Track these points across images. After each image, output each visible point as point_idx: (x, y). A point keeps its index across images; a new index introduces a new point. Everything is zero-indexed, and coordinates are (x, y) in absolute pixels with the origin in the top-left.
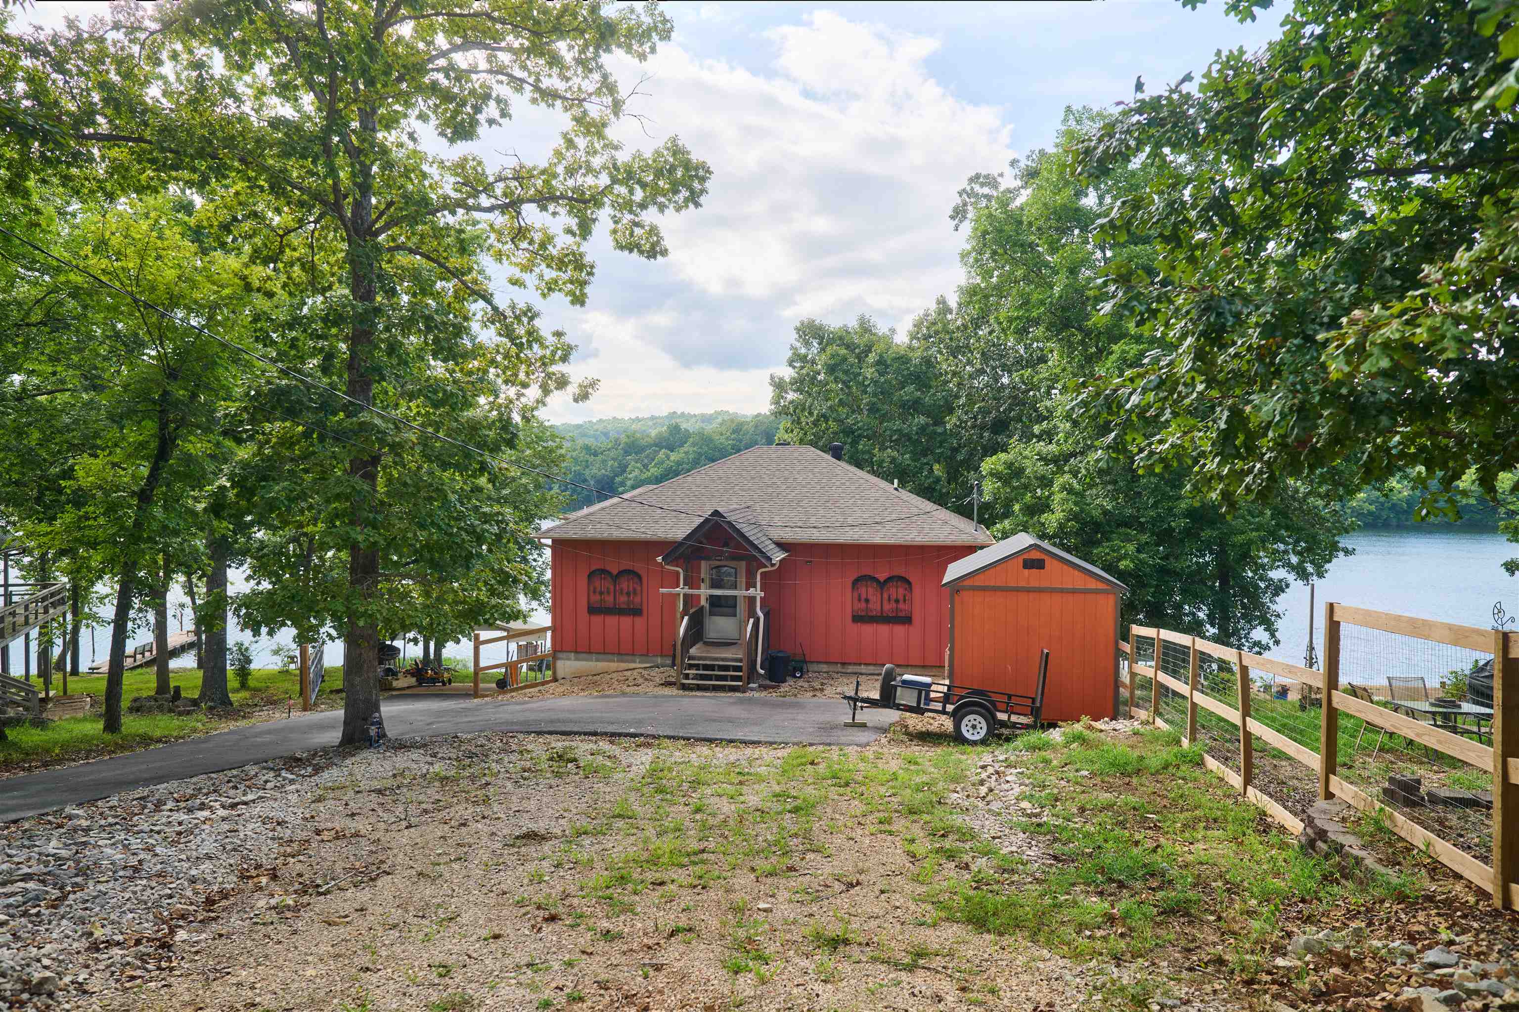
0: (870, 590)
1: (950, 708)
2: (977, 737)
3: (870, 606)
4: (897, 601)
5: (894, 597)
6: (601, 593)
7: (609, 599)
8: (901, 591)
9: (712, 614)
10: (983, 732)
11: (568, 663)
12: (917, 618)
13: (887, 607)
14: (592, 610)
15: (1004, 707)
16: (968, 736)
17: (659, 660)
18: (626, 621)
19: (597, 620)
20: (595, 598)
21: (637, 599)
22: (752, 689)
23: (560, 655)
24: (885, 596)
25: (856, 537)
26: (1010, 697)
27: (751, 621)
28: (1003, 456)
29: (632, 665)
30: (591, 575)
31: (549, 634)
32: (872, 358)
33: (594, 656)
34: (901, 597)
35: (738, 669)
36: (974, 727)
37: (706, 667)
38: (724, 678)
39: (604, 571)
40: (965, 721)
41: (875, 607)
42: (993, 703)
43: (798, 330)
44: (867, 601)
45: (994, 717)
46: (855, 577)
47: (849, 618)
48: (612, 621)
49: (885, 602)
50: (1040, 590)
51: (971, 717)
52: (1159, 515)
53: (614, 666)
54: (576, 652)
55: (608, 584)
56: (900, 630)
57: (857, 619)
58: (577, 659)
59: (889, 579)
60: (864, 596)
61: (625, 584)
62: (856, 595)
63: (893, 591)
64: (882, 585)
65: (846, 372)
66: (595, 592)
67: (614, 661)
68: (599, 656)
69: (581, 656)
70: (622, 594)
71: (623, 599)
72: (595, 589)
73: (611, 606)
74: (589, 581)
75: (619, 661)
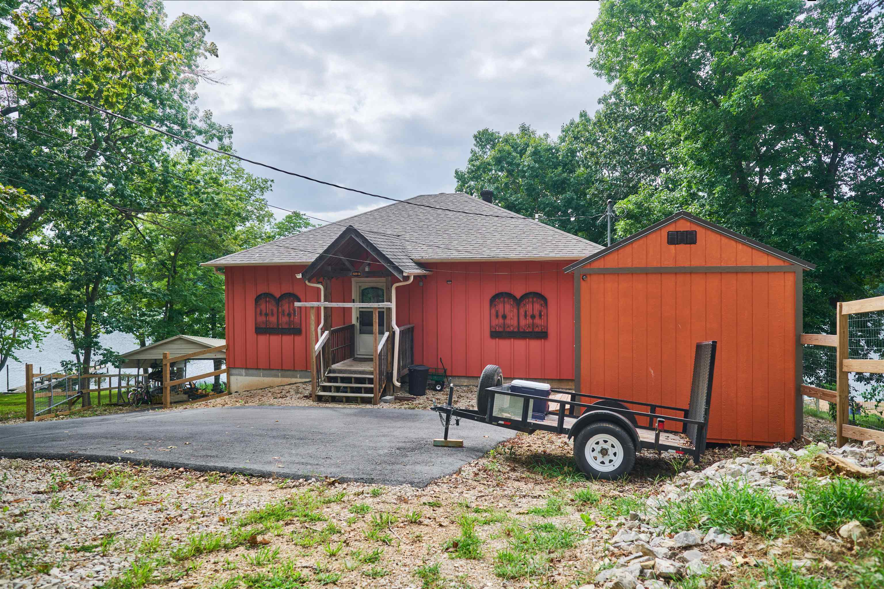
0: (508, 307)
1: (569, 423)
2: (608, 468)
3: (508, 321)
4: (533, 317)
5: (529, 313)
6: (267, 315)
7: (273, 320)
8: (537, 307)
9: (362, 332)
10: (618, 461)
11: (239, 377)
12: (552, 331)
13: (523, 322)
14: (260, 330)
15: (645, 421)
16: (596, 465)
18: (287, 339)
19: (263, 339)
20: (261, 319)
21: (296, 320)
22: (386, 402)
23: (234, 371)
24: (522, 312)
25: (492, 254)
26: (653, 408)
27: (387, 334)
28: (632, 198)
29: (294, 380)
30: (258, 299)
32: (529, 150)
33: (261, 372)
34: (537, 313)
35: (371, 381)
36: (604, 452)
37: (344, 380)
38: (358, 390)
39: (267, 296)
40: (591, 443)
41: (512, 322)
42: (631, 416)
43: (475, 137)
44: (504, 317)
45: (634, 437)
46: (493, 293)
47: (487, 333)
48: (275, 340)
49: (522, 318)
50: (691, 271)
51: (600, 437)
52: (784, 241)
53: (278, 380)
54: (246, 368)
55: (272, 306)
56: (535, 344)
57: (495, 335)
58: (247, 375)
59: (525, 296)
60: (501, 313)
61: (286, 306)
62: (493, 312)
63: (529, 307)
64: (518, 302)
65: (510, 164)
66: (261, 314)
67: (278, 377)
68: (266, 372)
69: (251, 371)
70: (284, 315)
71: (285, 319)
72: (261, 311)
73: (275, 326)
74: (256, 304)
75: (282, 376)
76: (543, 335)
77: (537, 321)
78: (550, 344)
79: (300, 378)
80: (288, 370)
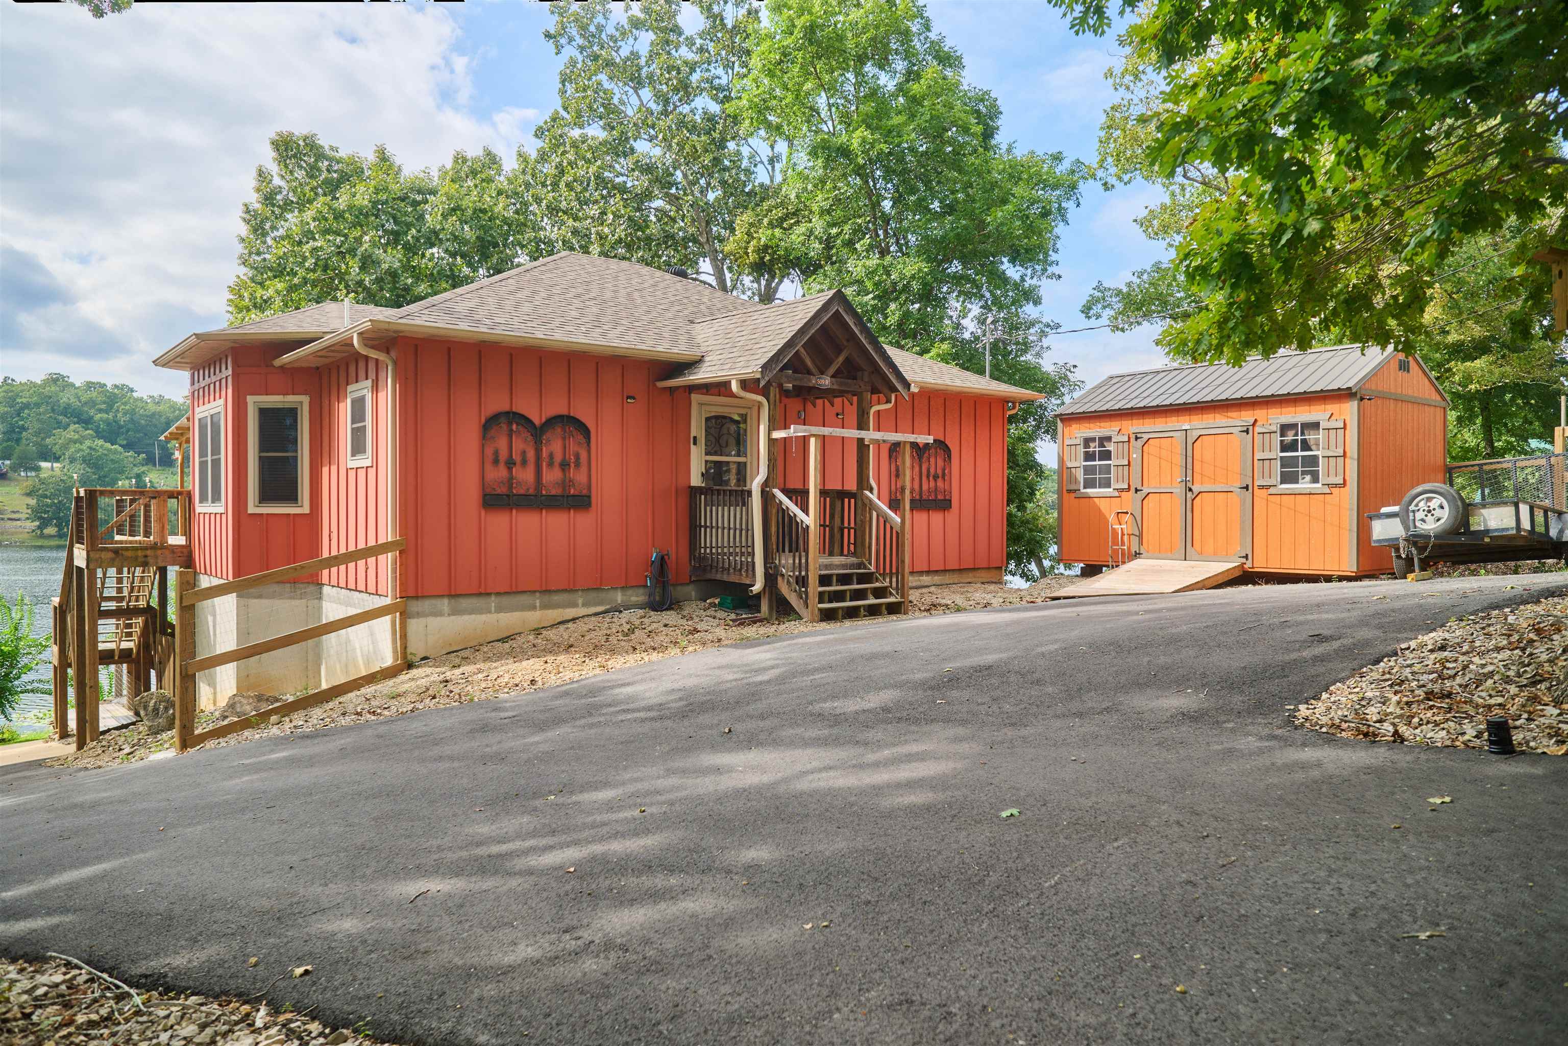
4: (936, 477)
5: (932, 471)
6: (509, 464)
7: (525, 476)
8: (940, 462)
12: (955, 501)
13: (925, 486)
14: (490, 500)
17: (619, 597)
18: (559, 521)
19: (499, 522)
20: (497, 474)
21: (580, 477)
23: (418, 606)
24: (924, 469)
29: (570, 613)
30: (490, 424)
31: (387, 560)
33: (493, 601)
34: (939, 472)
39: (514, 418)
48: (528, 522)
53: (535, 617)
54: (453, 596)
55: (522, 444)
56: (937, 520)
57: (895, 504)
58: (455, 612)
61: (554, 445)
62: (893, 468)
63: (931, 461)
66: (496, 461)
67: (534, 608)
68: (506, 600)
69: (465, 603)
70: (550, 464)
71: (551, 476)
72: (496, 453)
73: (531, 491)
74: (484, 437)
75: (544, 607)
76: (944, 505)
77: (940, 483)
78: (952, 516)
79: (584, 605)
80: (557, 591)
